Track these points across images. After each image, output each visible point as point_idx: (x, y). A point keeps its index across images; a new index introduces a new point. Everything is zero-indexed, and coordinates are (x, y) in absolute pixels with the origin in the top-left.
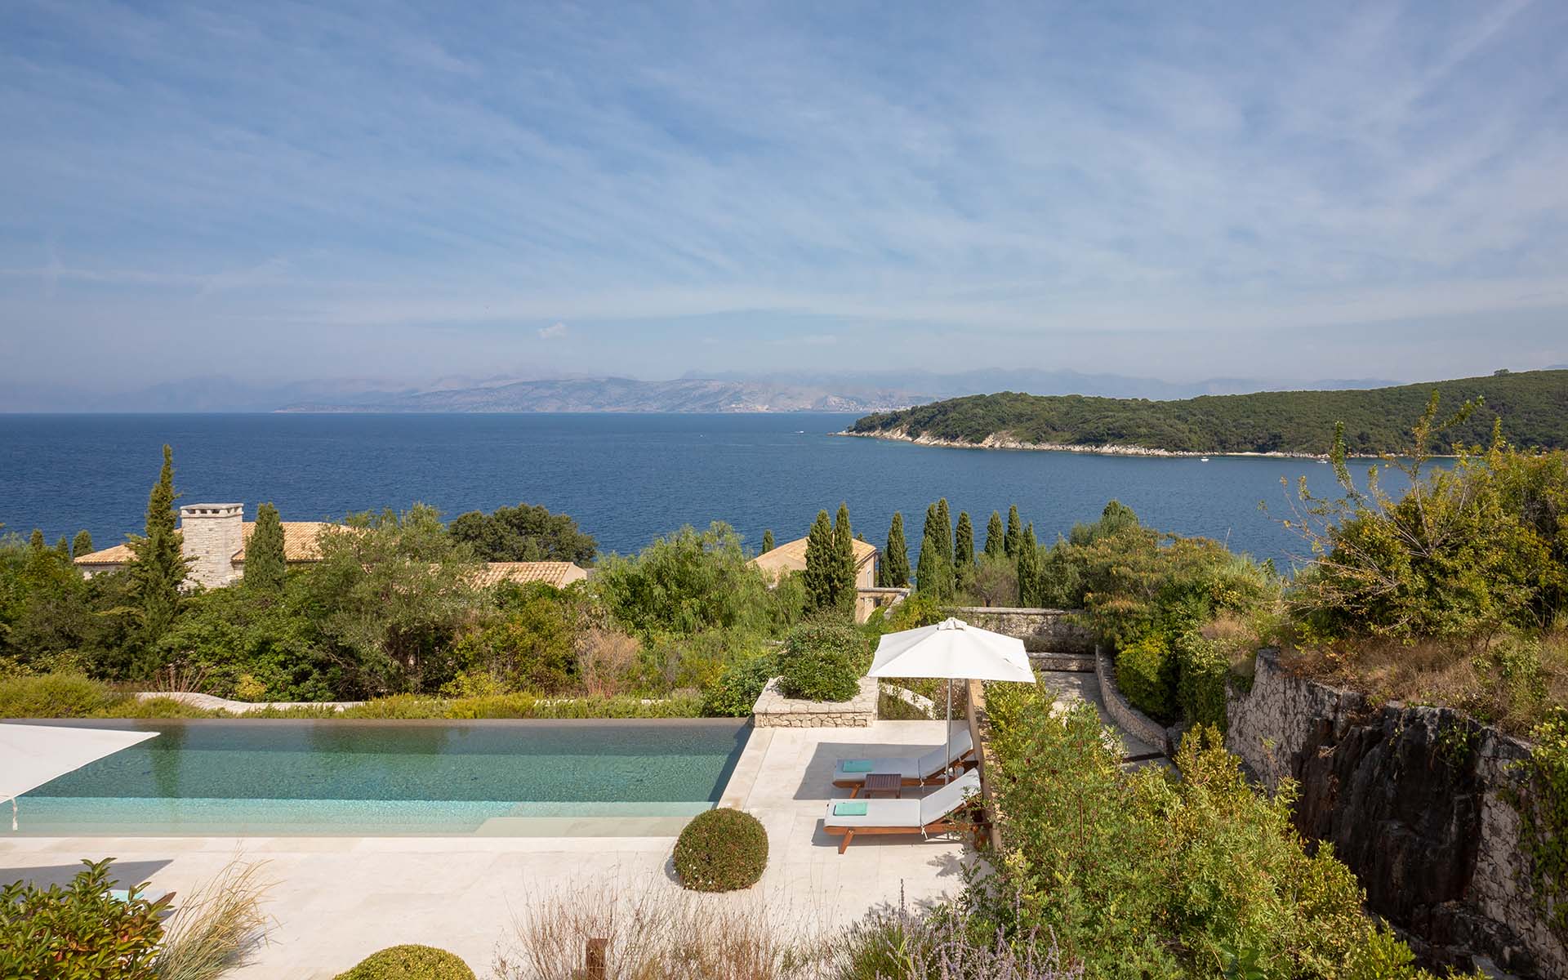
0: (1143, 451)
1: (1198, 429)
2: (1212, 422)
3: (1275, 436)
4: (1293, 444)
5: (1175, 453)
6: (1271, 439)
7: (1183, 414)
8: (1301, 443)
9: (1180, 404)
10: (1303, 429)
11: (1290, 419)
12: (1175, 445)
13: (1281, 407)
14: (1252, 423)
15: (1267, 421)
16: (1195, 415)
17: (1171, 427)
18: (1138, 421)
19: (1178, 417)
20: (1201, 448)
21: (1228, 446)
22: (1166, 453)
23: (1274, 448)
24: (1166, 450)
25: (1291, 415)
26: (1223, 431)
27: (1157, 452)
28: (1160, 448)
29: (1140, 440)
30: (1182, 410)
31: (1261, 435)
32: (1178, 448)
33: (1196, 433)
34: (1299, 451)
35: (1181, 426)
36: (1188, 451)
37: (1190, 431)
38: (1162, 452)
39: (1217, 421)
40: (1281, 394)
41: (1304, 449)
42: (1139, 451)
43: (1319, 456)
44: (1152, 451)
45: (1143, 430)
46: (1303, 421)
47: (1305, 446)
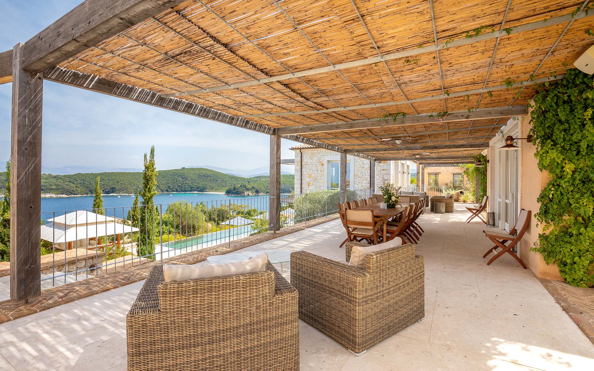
0: (54, 196)
1: (80, 186)
2: (86, 183)
3: (113, 188)
4: (120, 191)
5: (70, 196)
6: (111, 189)
7: (72, 180)
8: (123, 190)
9: (69, 176)
10: (123, 185)
11: (118, 182)
12: (70, 193)
13: (113, 178)
14: (103, 183)
15: (108, 183)
16: (77, 181)
17: (67, 185)
18: (51, 183)
19: (70, 182)
20: (82, 193)
21: (93, 192)
22: (66, 196)
23: (113, 192)
24: (66, 195)
25: (118, 180)
26: (91, 187)
27: (61, 196)
28: (63, 194)
29: (52, 191)
30: (71, 179)
31: (107, 188)
32: (71, 194)
33: (79, 188)
34: (122, 193)
35: (72, 185)
36: (76, 195)
37: (76, 187)
38: (64, 196)
39: (88, 183)
40: (113, 173)
41: (124, 192)
42: (52, 196)
43: (130, 194)
44: (59, 196)
45: (54, 187)
46: (123, 182)
47: (125, 191)
